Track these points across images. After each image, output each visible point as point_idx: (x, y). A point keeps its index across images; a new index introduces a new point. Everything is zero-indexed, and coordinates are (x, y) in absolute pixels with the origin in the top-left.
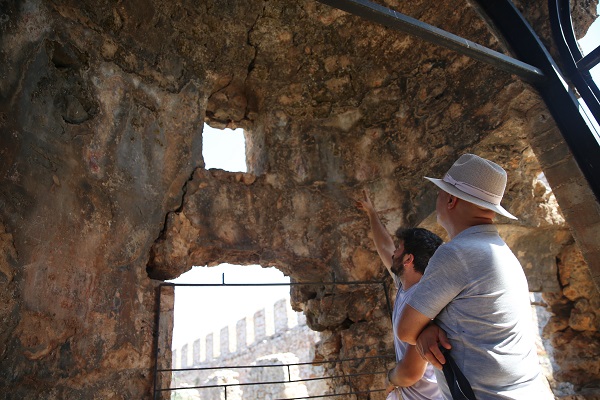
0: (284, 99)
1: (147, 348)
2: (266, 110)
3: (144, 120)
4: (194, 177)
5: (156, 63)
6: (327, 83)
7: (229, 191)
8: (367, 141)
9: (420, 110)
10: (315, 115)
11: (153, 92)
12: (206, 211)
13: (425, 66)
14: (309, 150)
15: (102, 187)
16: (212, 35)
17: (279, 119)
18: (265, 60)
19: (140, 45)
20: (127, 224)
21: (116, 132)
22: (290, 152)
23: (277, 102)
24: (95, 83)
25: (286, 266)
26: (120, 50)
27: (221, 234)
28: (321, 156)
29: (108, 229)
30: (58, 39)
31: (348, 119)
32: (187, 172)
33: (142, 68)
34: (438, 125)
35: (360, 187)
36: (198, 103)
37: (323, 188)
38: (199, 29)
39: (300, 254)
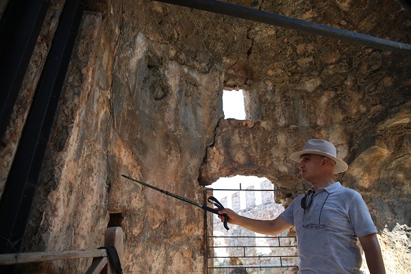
0: (270, 72)
1: (201, 224)
2: (259, 80)
3: (191, 92)
4: (220, 125)
5: (196, 57)
6: (298, 61)
7: (239, 133)
8: (324, 99)
9: (362, 80)
10: (290, 82)
11: (195, 75)
12: (227, 145)
13: (366, 50)
14: (287, 105)
15: (174, 135)
16: (226, 35)
17: (267, 85)
18: (258, 48)
19: (187, 48)
20: (187, 156)
21: (178, 102)
22: (275, 106)
23: (266, 74)
24: (166, 74)
25: (274, 178)
26: (177, 52)
27: (236, 159)
28: (294, 109)
29: (179, 159)
30: (149, 54)
31: (312, 85)
32: (215, 122)
33: (188, 61)
34: (374, 91)
35: (320, 130)
36: (219, 78)
37: (296, 130)
38: (219, 33)
39: (282, 171)
